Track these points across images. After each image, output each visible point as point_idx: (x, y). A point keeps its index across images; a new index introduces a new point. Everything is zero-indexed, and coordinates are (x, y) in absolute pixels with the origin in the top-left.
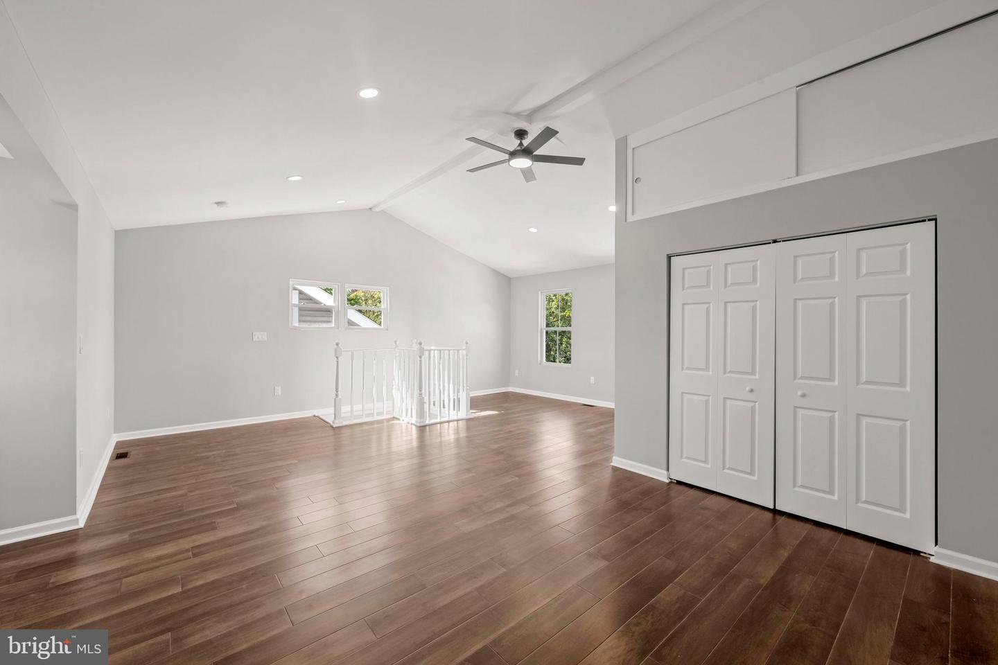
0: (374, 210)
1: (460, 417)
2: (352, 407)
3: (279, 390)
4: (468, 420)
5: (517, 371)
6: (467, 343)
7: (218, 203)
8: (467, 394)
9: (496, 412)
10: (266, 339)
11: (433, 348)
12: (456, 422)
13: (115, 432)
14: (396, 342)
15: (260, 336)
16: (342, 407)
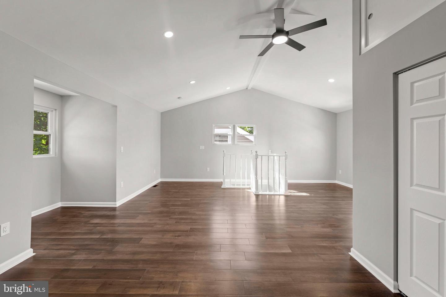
0: (248, 89)
1: (281, 193)
2: (230, 180)
3: (208, 169)
4: (286, 196)
5: (340, 171)
6: (286, 153)
7: (179, 98)
8: (286, 181)
9: (308, 195)
10: (204, 149)
11: (275, 154)
12: (278, 196)
13: (161, 178)
14: (252, 151)
15: (202, 147)
16: (225, 180)
